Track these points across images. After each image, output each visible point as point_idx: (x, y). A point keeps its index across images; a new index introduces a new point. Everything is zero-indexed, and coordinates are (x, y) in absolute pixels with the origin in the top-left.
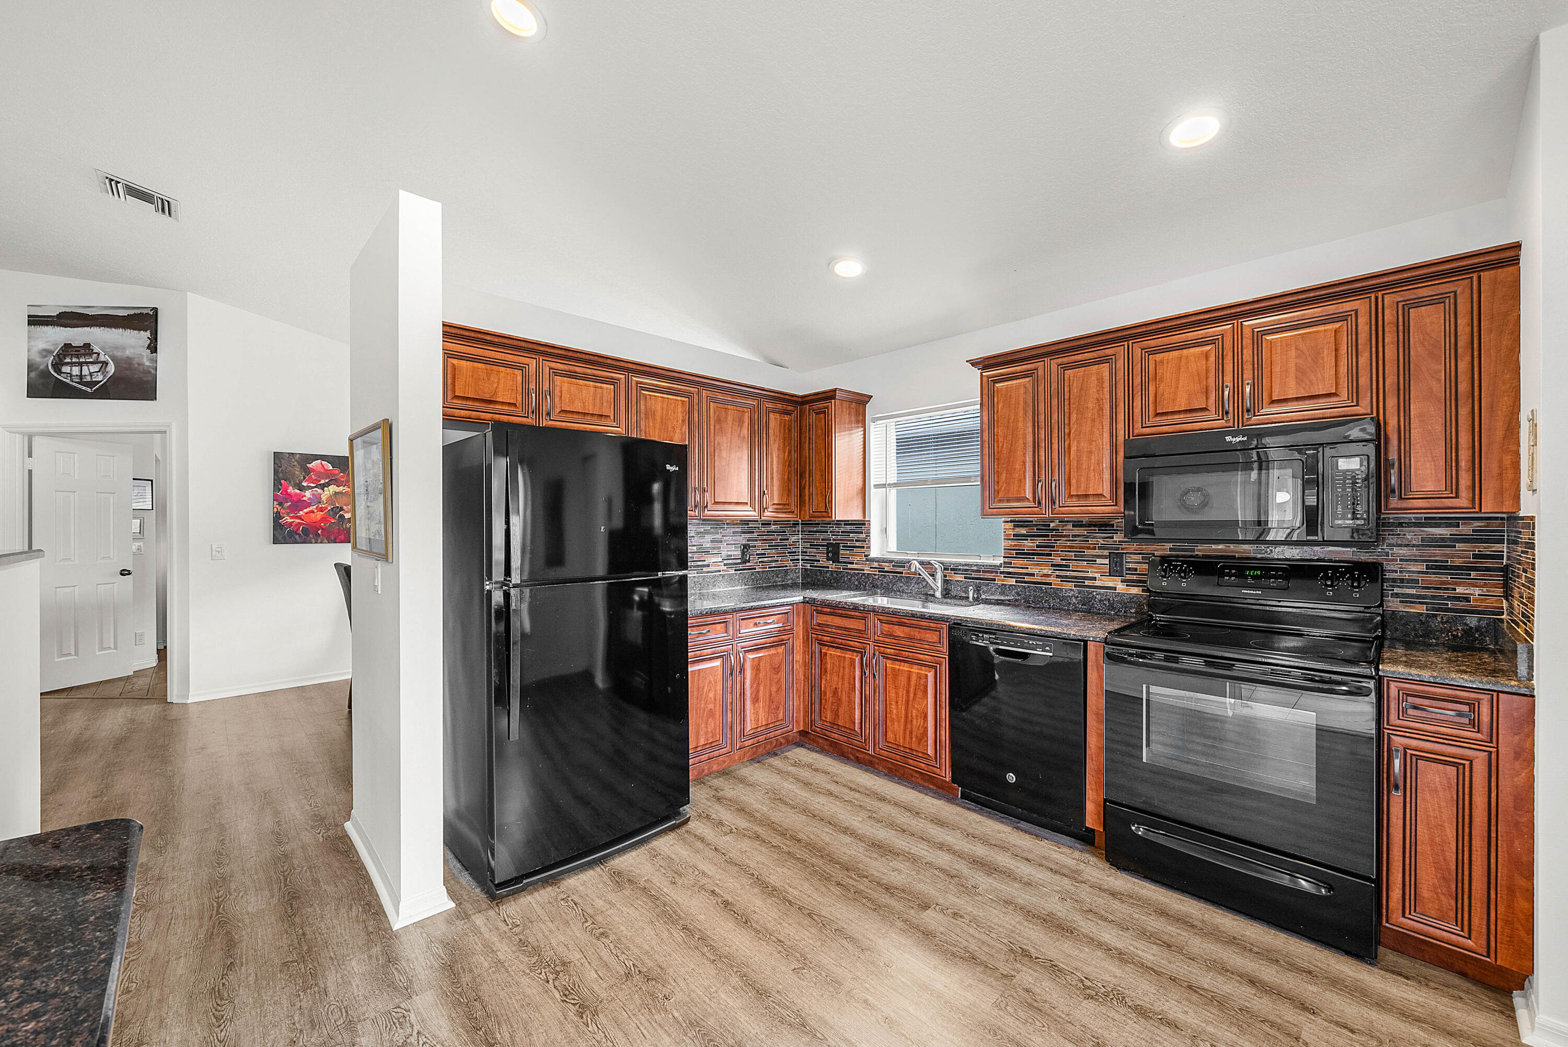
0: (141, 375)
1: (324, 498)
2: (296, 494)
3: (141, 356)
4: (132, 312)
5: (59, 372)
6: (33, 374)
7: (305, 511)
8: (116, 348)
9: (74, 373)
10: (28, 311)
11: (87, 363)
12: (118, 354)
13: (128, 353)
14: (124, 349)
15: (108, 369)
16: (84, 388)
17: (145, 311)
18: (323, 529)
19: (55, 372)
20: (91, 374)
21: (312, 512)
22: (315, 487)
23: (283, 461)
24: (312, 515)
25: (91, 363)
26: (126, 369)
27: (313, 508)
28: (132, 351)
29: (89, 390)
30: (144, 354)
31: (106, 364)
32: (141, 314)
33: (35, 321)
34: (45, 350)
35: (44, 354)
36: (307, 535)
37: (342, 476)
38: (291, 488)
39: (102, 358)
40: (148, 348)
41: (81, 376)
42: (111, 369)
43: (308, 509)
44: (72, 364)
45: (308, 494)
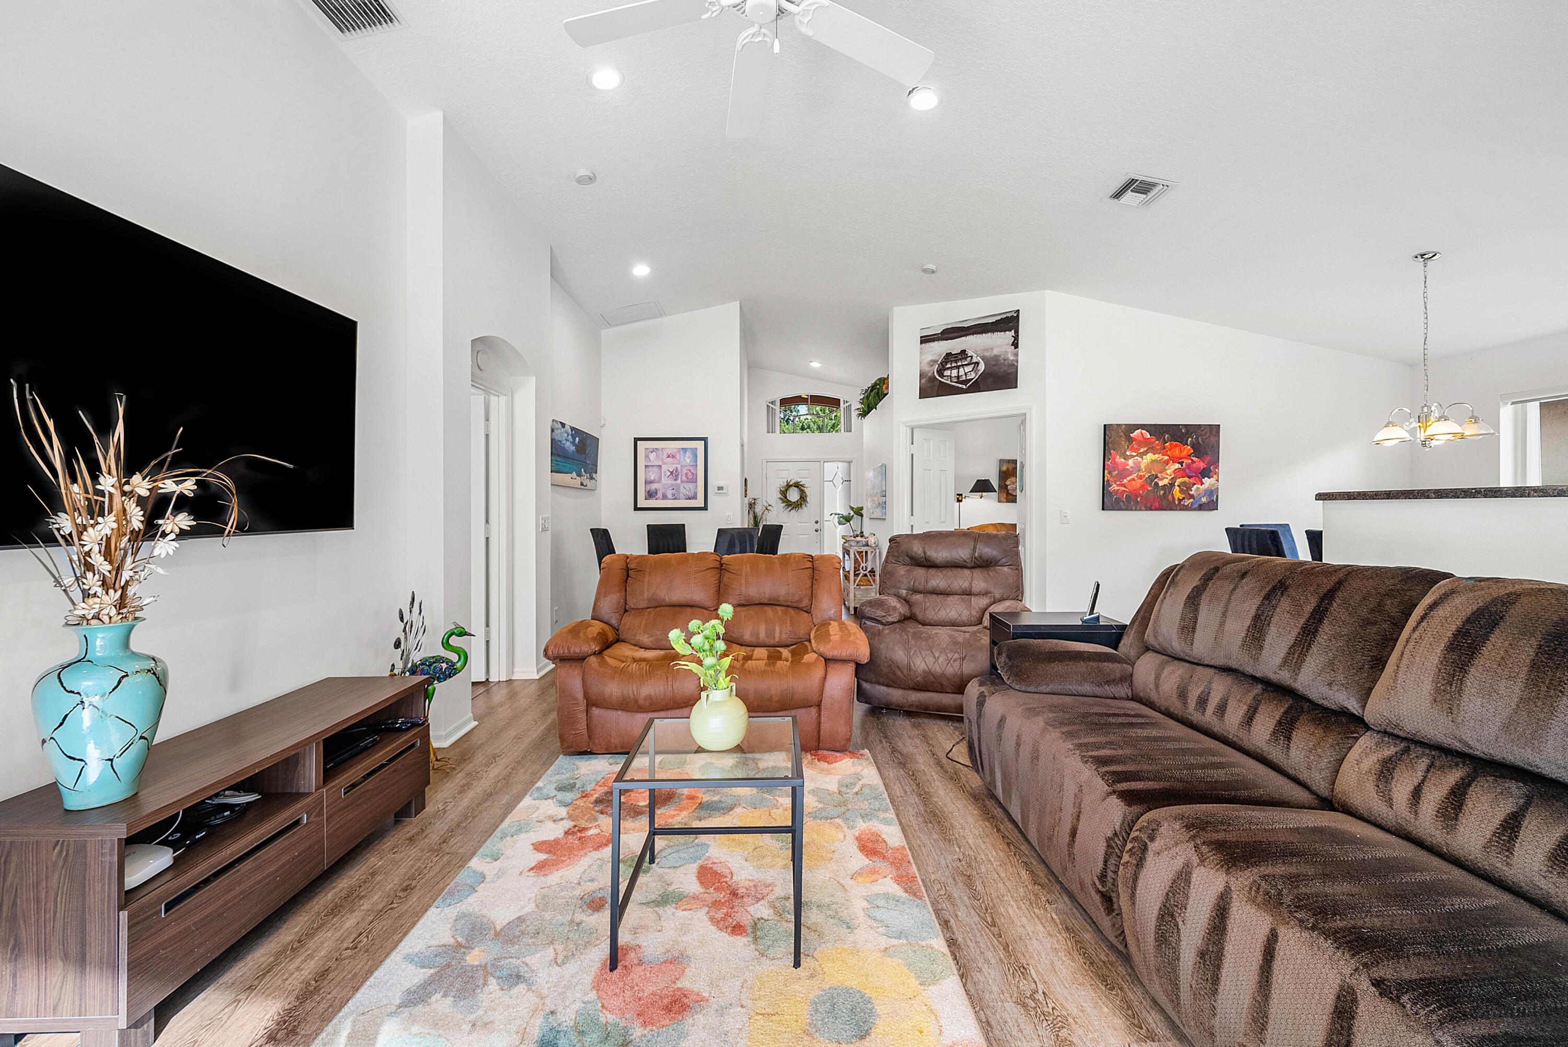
0: (1006, 369)
1: (1143, 466)
2: (1122, 463)
3: (1006, 352)
4: (999, 318)
5: (942, 376)
6: (923, 381)
7: (1128, 479)
8: (986, 350)
9: (953, 375)
10: (921, 333)
11: (963, 366)
12: (987, 354)
13: (996, 352)
14: (992, 349)
15: (979, 368)
16: (960, 386)
17: (1009, 315)
18: (1141, 496)
19: (940, 376)
20: (966, 374)
21: (1133, 479)
22: (1136, 456)
23: (1113, 432)
24: (1134, 483)
25: (966, 365)
26: (994, 365)
27: (1134, 476)
28: (999, 350)
29: (964, 387)
30: (1009, 350)
31: (977, 363)
32: (1007, 317)
33: (925, 340)
34: (931, 361)
35: (932, 363)
36: (1129, 502)
37: (1158, 444)
38: (1118, 457)
39: (974, 360)
40: (1012, 345)
41: (958, 377)
42: (982, 367)
43: (1131, 477)
44: (951, 368)
45: (1130, 462)
